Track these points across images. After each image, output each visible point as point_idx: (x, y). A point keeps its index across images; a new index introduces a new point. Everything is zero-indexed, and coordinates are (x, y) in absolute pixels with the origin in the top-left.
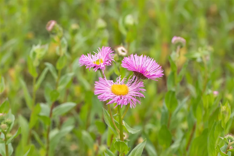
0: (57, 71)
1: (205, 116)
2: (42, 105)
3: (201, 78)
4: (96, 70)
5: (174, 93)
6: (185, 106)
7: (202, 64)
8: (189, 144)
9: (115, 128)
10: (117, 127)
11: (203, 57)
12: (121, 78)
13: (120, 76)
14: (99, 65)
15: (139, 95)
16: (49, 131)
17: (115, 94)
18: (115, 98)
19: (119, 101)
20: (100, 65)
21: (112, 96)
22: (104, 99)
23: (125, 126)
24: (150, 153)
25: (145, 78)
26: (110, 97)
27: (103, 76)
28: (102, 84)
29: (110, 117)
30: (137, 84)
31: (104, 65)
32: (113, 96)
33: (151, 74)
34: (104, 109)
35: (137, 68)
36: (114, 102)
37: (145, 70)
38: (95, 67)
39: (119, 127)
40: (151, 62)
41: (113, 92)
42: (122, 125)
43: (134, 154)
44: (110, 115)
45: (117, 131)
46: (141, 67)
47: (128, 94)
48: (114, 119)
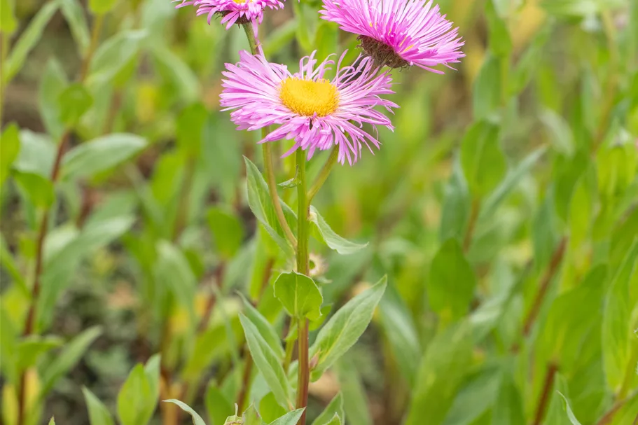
0: (89, 20)
1: (599, 221)
2: (27, 138)
3: (593, 88)
4: (229, 22)
5: (494, 130)
6: (528, 187)
7: (600, 37)
8: (532, 316)
9: (280, 232)
10: (287, 227)
11: (607, 15)
12: (314, 58)
13: (315, 52)
14: (243, 4)
15: (374, 118)
16: (43, 232)
17: (293, 111)
18: (289, 123)
19: (301, 135)
20: (246, 6)
21: (281, 114)
22: (251, 123)
23: (317, 224)
24: (393, 337)
25: (399, 62)
26: (274, 118)
27: (255, 47)
28: (251, 72)
29: (268, 192)
30: (370, 81)
31: (258, 5)
32: (285, 114)
33: (421, 51)
34: (249, 163)
35: (373, 24)
36: (285, 134)
37: (401, 34)
38: (227, 12)
39: (296, 229)
40: (422, 11)
41: (285, 103)
42: (308, 222)
43: (342, 328)
44: (269, 183)
45: (288, 242)
46: (389, 23)
47: (335, 114)
48: (280, 201)
